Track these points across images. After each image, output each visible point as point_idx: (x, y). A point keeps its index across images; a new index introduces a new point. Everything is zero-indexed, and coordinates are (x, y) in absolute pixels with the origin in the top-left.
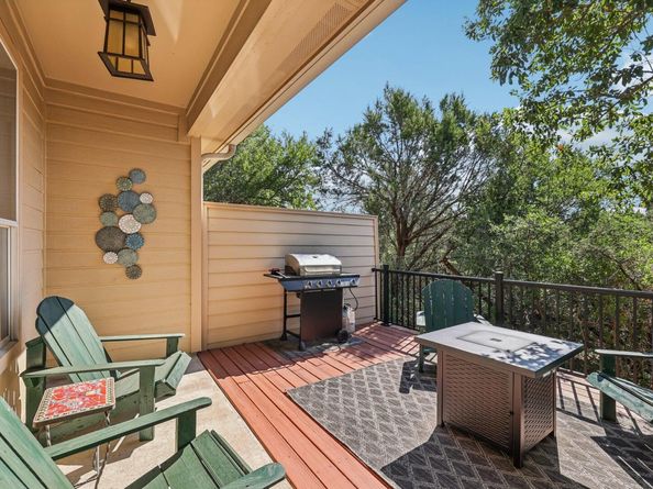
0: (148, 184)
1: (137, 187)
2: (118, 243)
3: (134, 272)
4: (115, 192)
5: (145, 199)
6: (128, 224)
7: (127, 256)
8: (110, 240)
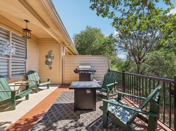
0: (53, 53)
1: (51, 54)
2: (48, 63)
3: (51, 68)
4: (48, 55)
5: (52, 55)
6: (50, 60)
7: (50, 65)
8: (47, 63)
